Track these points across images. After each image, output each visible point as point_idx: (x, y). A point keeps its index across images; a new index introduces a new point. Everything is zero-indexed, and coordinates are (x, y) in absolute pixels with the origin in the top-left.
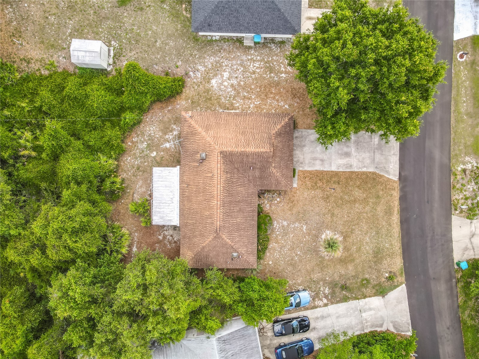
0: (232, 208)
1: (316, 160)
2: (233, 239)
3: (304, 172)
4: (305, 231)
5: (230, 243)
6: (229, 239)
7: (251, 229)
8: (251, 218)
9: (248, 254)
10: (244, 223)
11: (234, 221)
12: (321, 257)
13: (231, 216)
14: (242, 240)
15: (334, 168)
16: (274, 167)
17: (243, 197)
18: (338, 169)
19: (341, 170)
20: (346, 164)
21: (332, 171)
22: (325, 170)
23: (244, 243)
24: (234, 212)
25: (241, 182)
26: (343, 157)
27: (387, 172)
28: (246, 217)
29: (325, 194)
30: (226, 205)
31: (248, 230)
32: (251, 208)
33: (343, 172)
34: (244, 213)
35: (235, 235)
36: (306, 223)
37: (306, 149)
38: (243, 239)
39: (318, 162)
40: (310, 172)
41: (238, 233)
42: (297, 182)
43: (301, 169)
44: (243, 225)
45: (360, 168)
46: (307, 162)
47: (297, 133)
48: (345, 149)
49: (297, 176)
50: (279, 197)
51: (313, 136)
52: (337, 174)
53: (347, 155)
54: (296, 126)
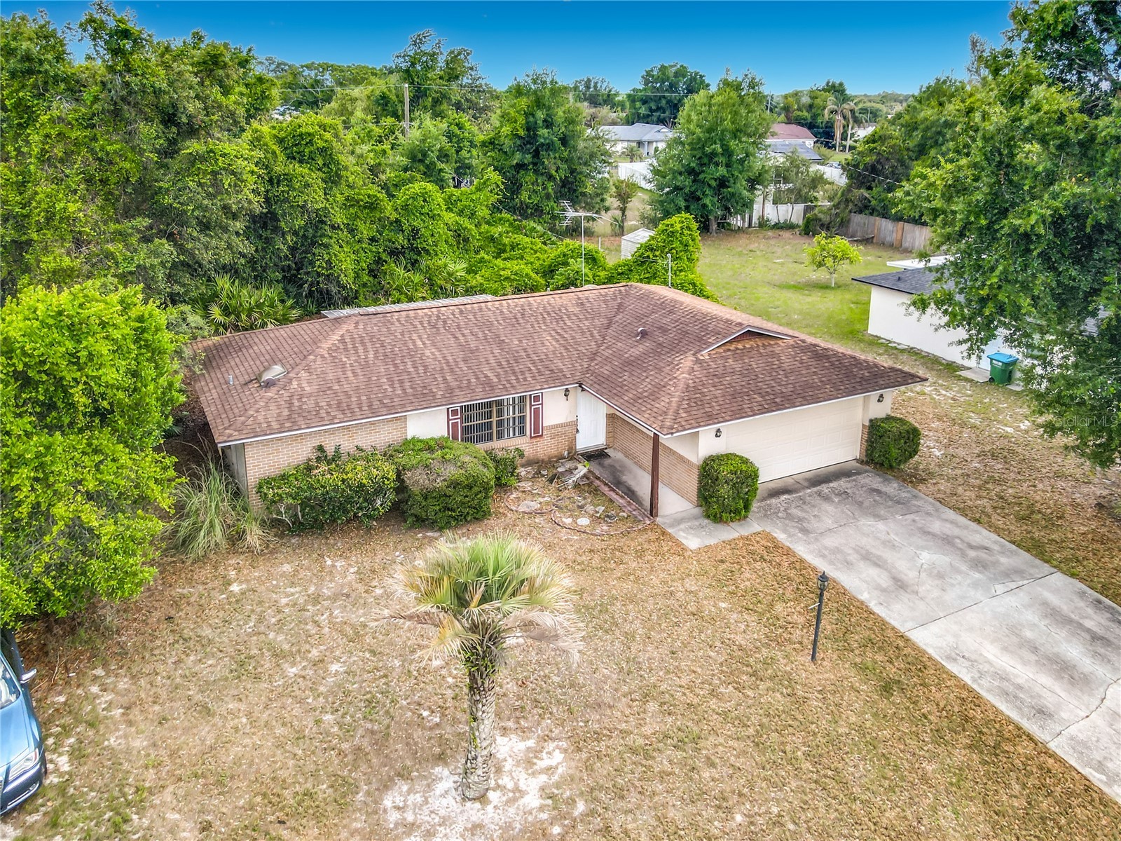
1: (878, 565)
2: (346, 349)
3: (780, 546)
5: (325, 345)
6: (342, 341)
7: (409, 390)
8: (454, 384)
9: (290, 403)
10: (426, 367)
11: (419, 343)
12: (344, 788)
14: (350, 374)
15: (929, 639)
16: (698, 361)
17: (525, 350)
18: (951, 659)
19: (960, 672)
20: (1020, 687)
21: (903, 640)
22: (878, 610)
23: (339, 381)
25: (573, 338)
26: (1029, 656)
28: (452, 370)
29: (767, 652)
31: (401, 382)
32: (498, 376)
33: (965, 687)
34: (465, 361)
35: (366, 350)
38: (355, 375)
39: (874, 574)
40: (800, 565)
41: (376, 357)
42: (711, 541)
43: (780, 536)
44: (415, 368)
45: (1100, 767)
46: (828, 543)
47: (892, 488)
48: (1074, 651)
49: (736, 535)
50: (596, 519)
51: (948, 525)
52: (919, 663)
53: (1064, 670)
54: (915, 479)
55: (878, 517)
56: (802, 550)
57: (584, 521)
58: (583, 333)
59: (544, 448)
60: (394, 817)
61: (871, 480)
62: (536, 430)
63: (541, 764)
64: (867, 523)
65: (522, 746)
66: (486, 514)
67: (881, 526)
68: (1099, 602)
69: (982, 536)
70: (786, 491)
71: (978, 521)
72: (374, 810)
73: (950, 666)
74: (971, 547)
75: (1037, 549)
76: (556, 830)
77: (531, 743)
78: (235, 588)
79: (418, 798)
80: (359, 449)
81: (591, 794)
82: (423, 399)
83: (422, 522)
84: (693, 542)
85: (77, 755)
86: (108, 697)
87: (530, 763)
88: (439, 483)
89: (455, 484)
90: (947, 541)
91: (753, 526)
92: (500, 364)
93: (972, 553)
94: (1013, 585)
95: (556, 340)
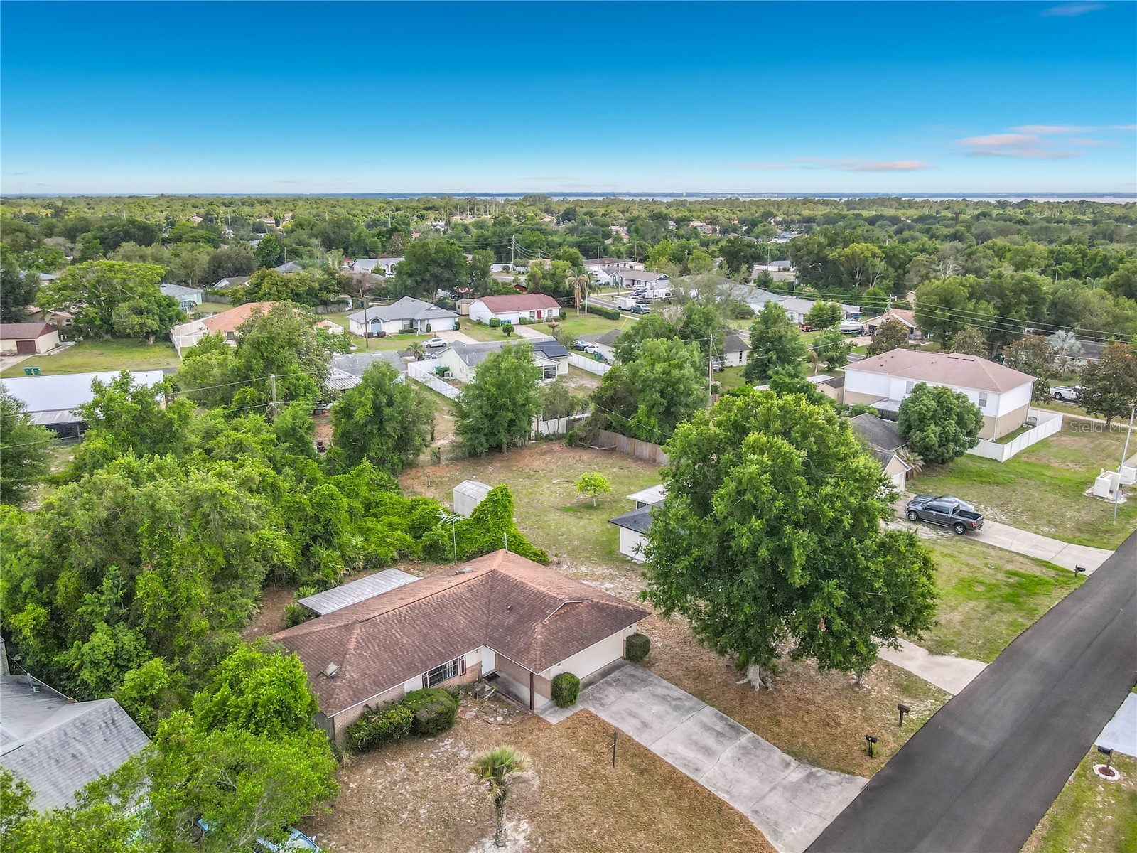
0: (418, 622)
1: (635, 717)
2: (362, 647)
5: (351, 646)
6: (358, 642)
7: (404, 667)
8: (425, 658)
9: (350, 686)
10: (406, 650)
11: (397, 635)
13: (404, 627)
14: (372, 663)
15: (657, 748)
16: (544, 626)
17: (451, 629)
18: (665, 755)
19: (669, 760)
20: (690, 762)
21: (648, 750)
22: (636, 739)
23: (368, 668)
24: (414, 628)
25: (474, 615)
26: (694, 747)
27: (775, 833)
28: (420, 649)
29: (595, 767)
31: (399, 662)
32: (444, 649)
33: (670, 766)
34: (425, 642)
35: (373, 646)
38: (375, 663)
39: (634, 722)
40: (603, 724)
41: (380, 649)
42: (561, 718)
43: (591, 709)
44: (402, 652)
45: (715, 786)
46: (613, 709)
47: (639, 672)
48: (710, 741)
49: (572, 713)
50: (506, 717)
51: (664, 689)
52: (654, 760)
53: (707, 751)
54: (648, 666)
55: (634, 691)
56: (603, 715)
57: (500, 719)
58: (478, 611)
59: (468, 678)
61: (629, 669)
62: (463, 671)
63: (521, 829)
64: (631, 696)
65: (512, 824)
66: (454, 724)
67: (635, 695)
68: (722, 717)
69: (679, 693)
70: (591, 683)
71: (676, 684)
73: (665, 759)
74: (674, 699)
75: (699, 695)
76: (534, 849)
77: (514, 823)
81: (542, 835)
82: (411, 671)
83: (426, 734)
84: (554, 720)
87: (517, 830)
88: (434, 715)
89: (441, 714)
90: (663, 698)
91: (579, 707)
93: (674, 703)
94: (689, 716)
95: (466, 619)
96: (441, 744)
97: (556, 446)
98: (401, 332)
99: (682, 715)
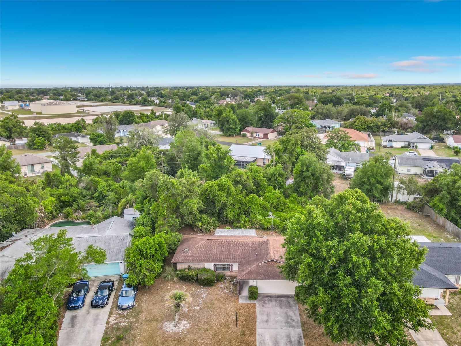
0: (224, 247)
1: (268, 316)
2: (200, 247)
3: (254, 307)
4: (193, 308)
5: (197, 246)
6: (200, 245)
7: (206, 259)
8: (214, 259)
9: (185, 257)
10: (212, 254)
11: (214, 248)
12: (162, 319)
13: (219, 246)
15: (259, 331)
16: (258, 265)
17: (233, 253)
18: (259, 335)
19: (258, 337)
20: (264, 343)
21: (255, 329)
22: (257, 323)
23: (195, 254)
24: (222, 248)
25: (245, 252)
26: (273, 339)
28: (216, 256)
29: (231, 323)
30: (228, 243)
31: (206, 256)
32: (223, 259)
33: (255, 339)
34: (220, 254)
35: (203, 248)
36: (201, 309)
37: (278, 309)
38: (199, 253)
39: (265, 318)
40: (254, 312)
41: (204, 250)
42: (244, 302)
43: (257, 305)
44: (210, 254)
46: (264, 309)
47: (293, 303)
48: (283, 342)
49: (250, 302)
50: (230, 292)
51: (293, 314)
53: (276, 344)
55: (281, 308)
56: (258, 309)
57: (228, 292)
59: (234, 274)
60: (165, 325)
61: (290, 300)
62: (231, 270)
63: (186, 326)
65: (185, 323)
66: (213, 286)
68: (301, 336)
69: (297, 318)
70: (270, 297)
71: (300, 315)
72: (163, 323)
74: (291, 319)
75: (304, 324)
76: (180, 333)
77: (187, 323)
78: (168, 287)
79: (169, 324)
80: (195, 268)
81: (188, 332)
82: (208, 261)
83: (200, 284)
84: (241, 301)
85: (138, 305)
86: (145, 299)
87: (184, 325)
88: (203, 278)
89: (205, 279)
90: (288, 316)
91: (255, 302)
92: (226, 256)
93: (289, 320)
94: (288, 328)
95: (241, 252)
96: (202, 289)
97: (400, 208)
98: (402, 147)
99: (286, 326)
